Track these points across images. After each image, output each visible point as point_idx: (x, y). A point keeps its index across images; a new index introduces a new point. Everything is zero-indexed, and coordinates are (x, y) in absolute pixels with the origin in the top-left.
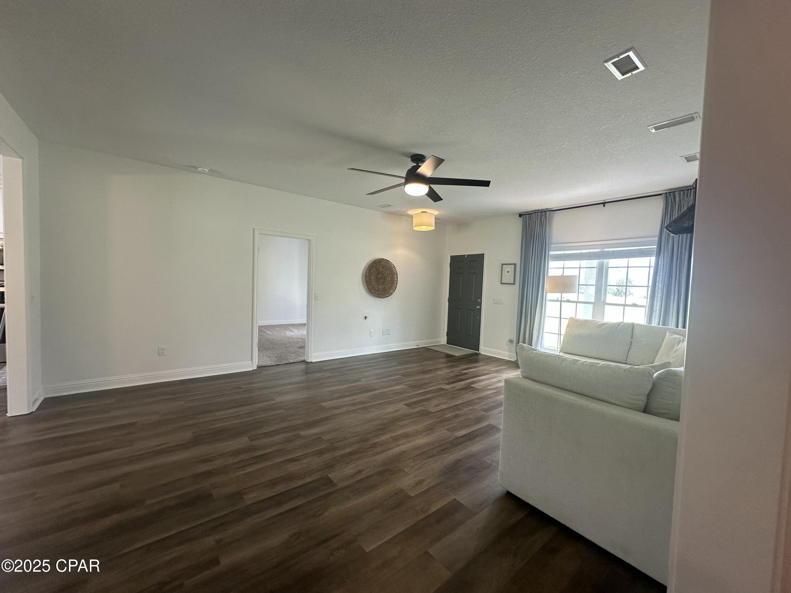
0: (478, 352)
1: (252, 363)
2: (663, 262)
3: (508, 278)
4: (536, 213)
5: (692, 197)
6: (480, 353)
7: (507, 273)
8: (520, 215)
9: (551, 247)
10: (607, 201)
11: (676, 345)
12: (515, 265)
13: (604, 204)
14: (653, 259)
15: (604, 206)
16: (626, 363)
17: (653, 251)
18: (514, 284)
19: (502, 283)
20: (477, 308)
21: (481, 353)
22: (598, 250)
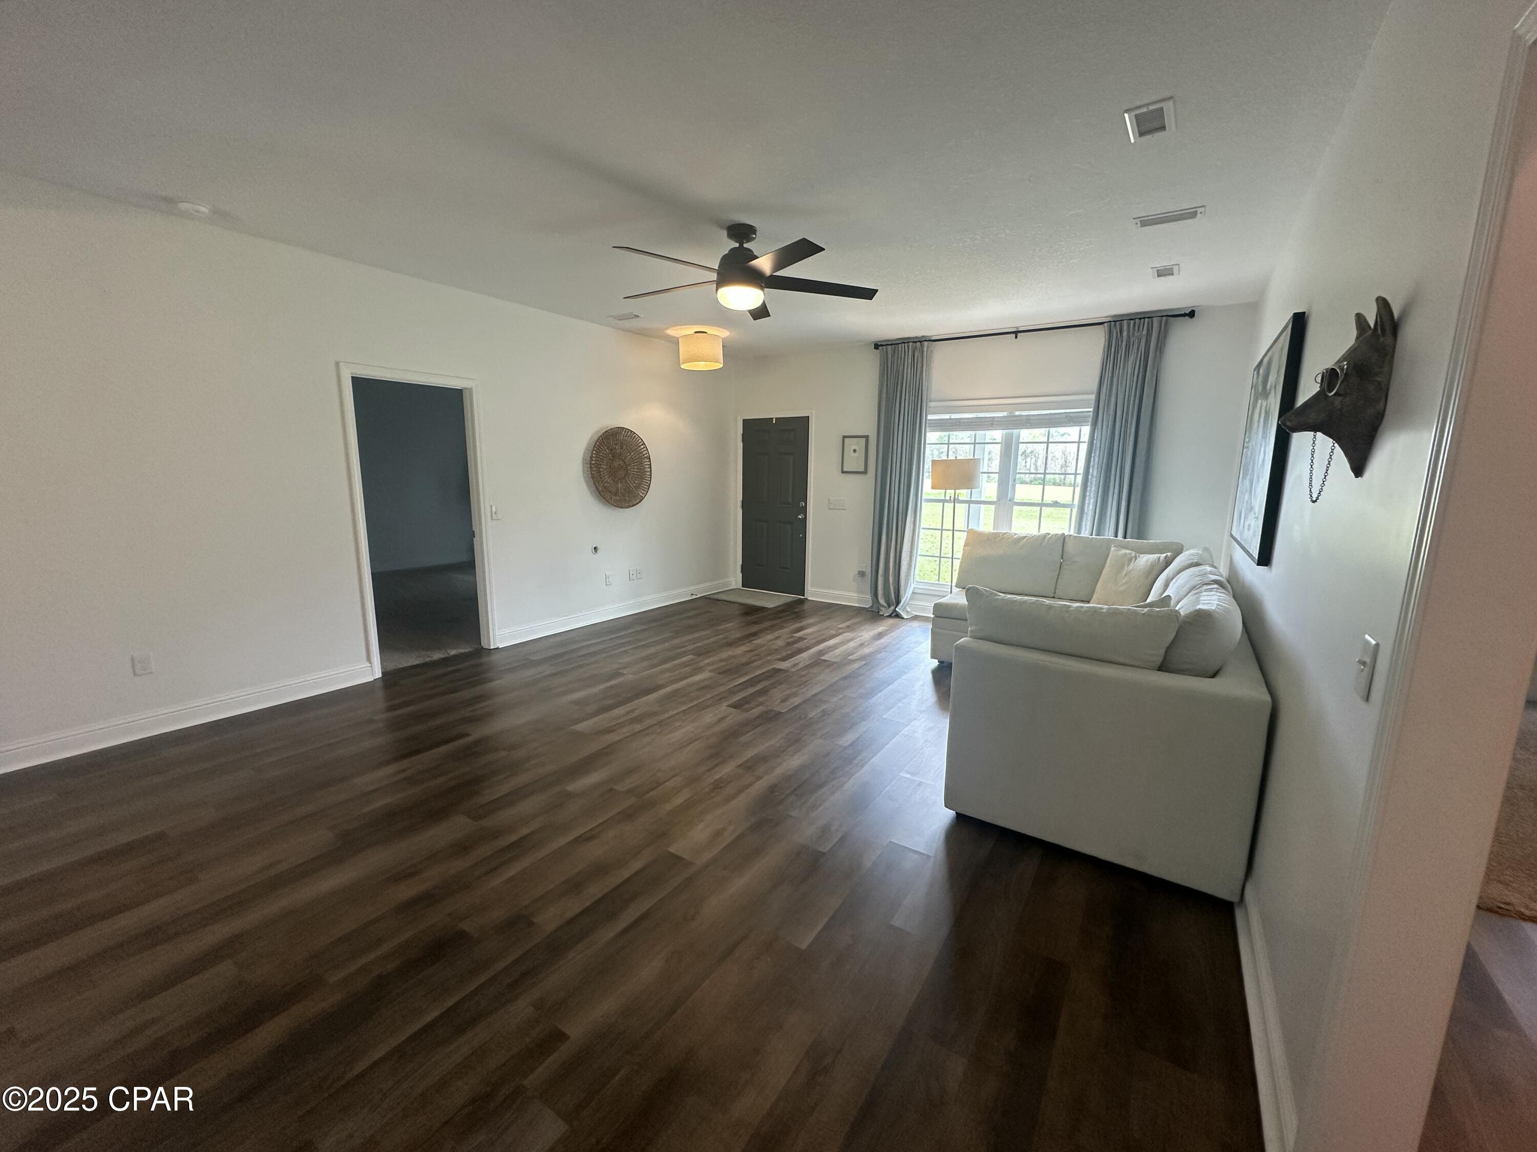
0: (803, 597)
1: (371, 666)
2: (1103, 434)
3: (854, 461)
4: (904, 343)
5: (1145, 332)
6: (807, 599)
7: (852, 452)
8: (877, 346)
9: (930, 407)
10: (1021, 329)
11: (1126, 566)
12: (867, 437)
13: (1016, 333)
14: (1086, 430)
15: (1016, 337)
16: (1054, 597)
17: (1088, 417)
18: (865, 472)
19: (843, 472)
20: (800, 518)
21: (809, 599)
22: (1005, 414)
